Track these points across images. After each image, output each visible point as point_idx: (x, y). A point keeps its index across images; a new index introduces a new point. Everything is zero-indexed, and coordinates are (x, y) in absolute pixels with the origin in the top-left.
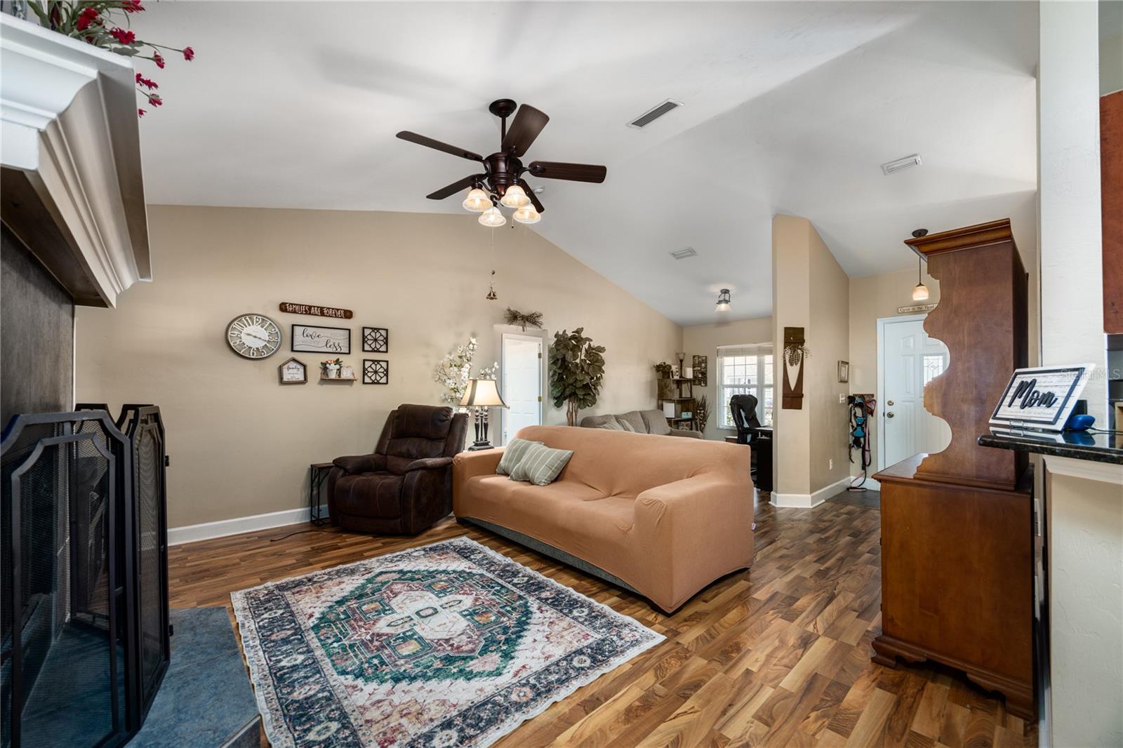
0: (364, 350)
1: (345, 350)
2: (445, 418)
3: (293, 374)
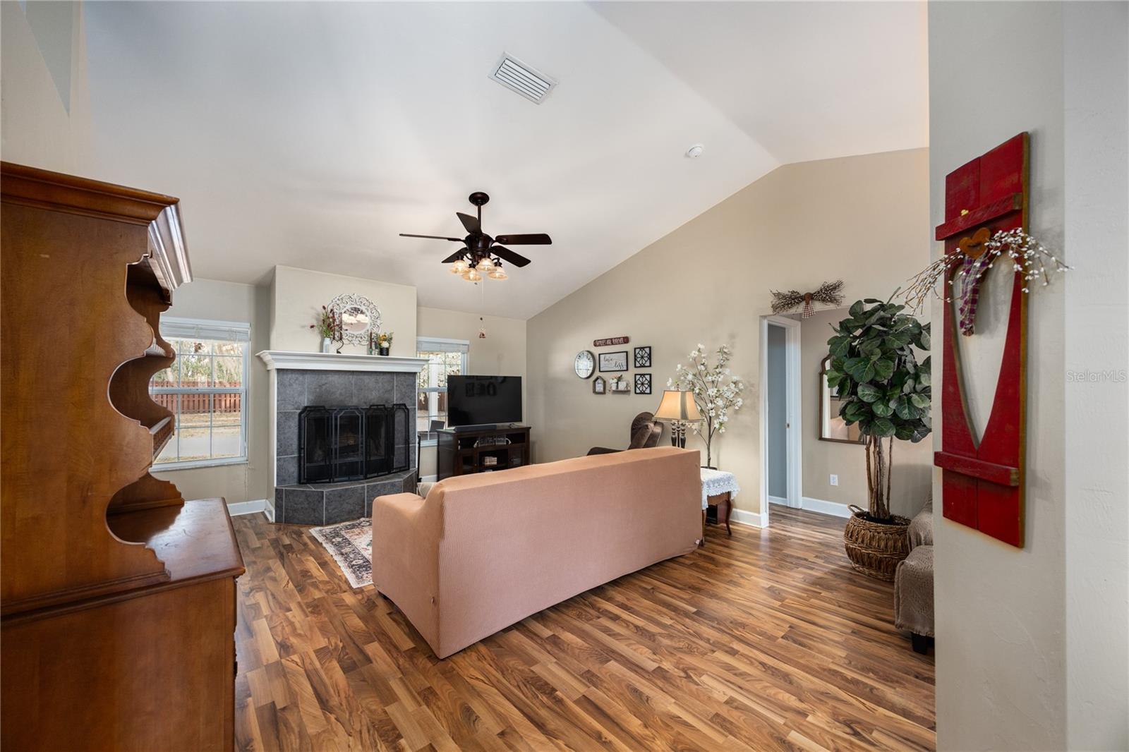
0: (635, 367)
1: (625, 368)
3: (600, 387)
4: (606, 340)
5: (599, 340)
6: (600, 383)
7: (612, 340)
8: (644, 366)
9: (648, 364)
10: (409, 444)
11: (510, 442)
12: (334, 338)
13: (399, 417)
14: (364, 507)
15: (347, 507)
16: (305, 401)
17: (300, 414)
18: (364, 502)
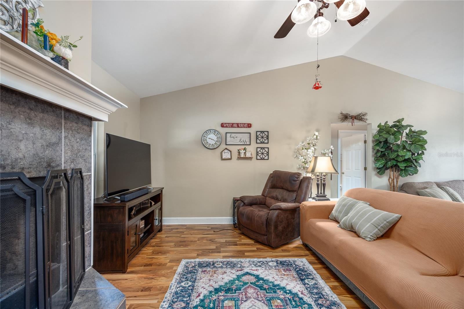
2: (296, 179)
3: (226, 155)
4: (233, 124)
5: (227, 123)
6: (226, 153)
7: (238, 124)
8: (264, 143)
9: (266, 141)
11: (153, 203)
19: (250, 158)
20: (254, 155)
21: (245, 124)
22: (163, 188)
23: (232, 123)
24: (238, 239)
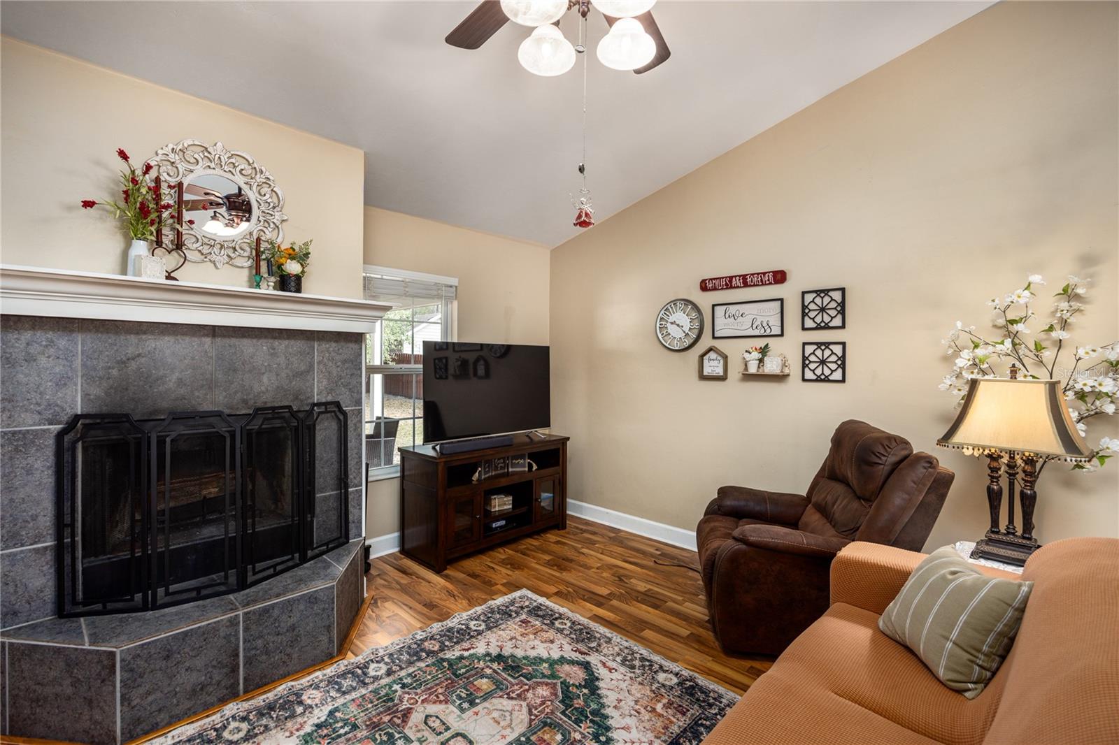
0: (804, 329)
1: (777, 331)
3: (713, 366)
4: (731, 278)
5: (714, 279)
6: (714, 360)
7: (744, 277)
8: (827, 327)
9: (837, 322)
10: (346, 487)
11: (535, 467)
12: (159, 243)
13: (325, 431)
14: (235, 669)
15: (185, 680)
16: (76, 401)
17: (60, 436)
18: (237, 655)
19: (780, 378)
20: (795, 368)
21: (764, 274)
22: (568, 439)
23: (729, 277)
24: (680, 598)
